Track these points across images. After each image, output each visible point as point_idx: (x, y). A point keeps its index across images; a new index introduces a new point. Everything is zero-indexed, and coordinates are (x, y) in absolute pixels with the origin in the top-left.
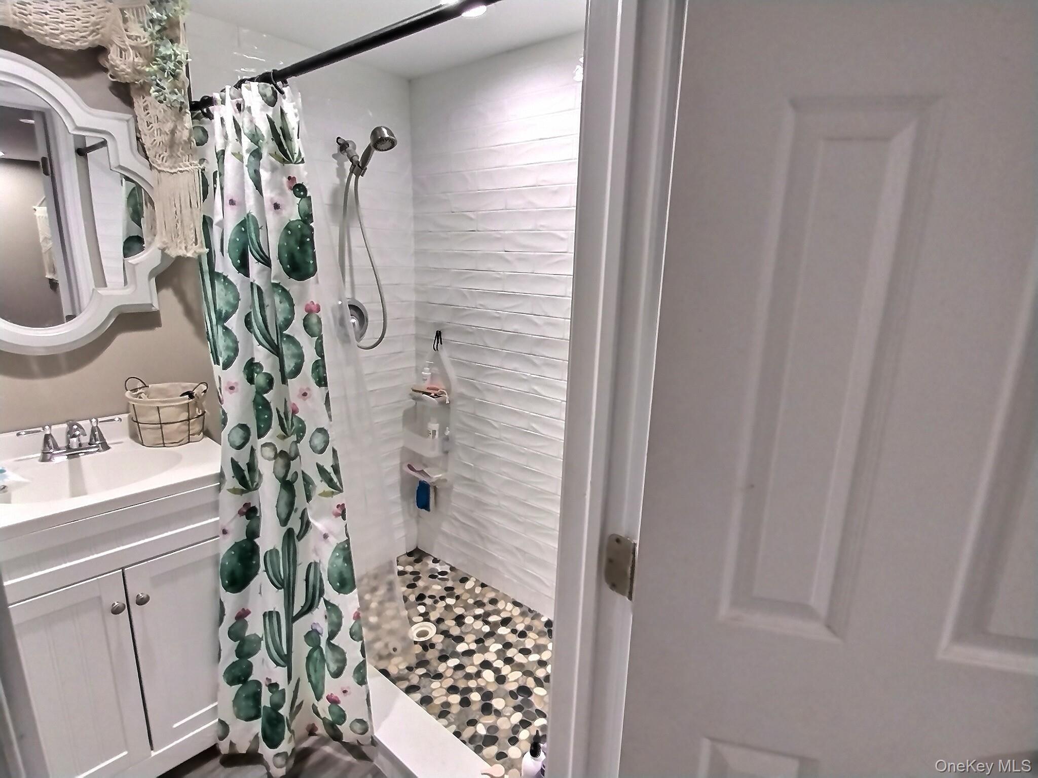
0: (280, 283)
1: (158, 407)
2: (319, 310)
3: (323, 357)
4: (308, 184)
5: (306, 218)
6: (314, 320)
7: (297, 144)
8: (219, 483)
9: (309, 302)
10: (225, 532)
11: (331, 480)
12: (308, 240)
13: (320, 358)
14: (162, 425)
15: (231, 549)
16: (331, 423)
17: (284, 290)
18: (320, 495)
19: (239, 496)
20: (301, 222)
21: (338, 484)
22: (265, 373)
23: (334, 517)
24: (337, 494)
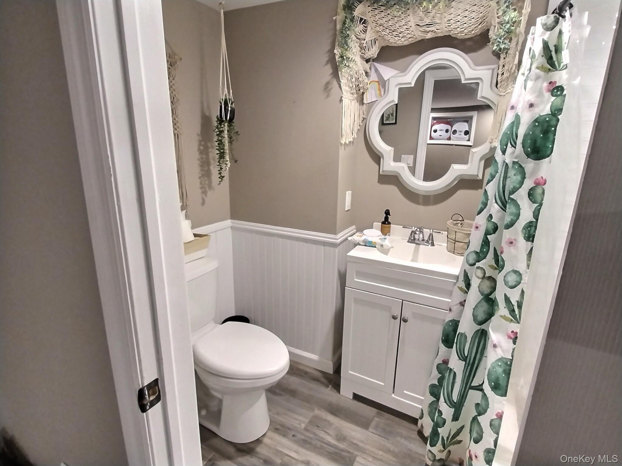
0: (518, 161)
1: (456, 231)
2: (545, 184)
3: (537, 220)
4: (566, 85)
5: (556, 112)
6: (539, 191)
7: (566, 57)
8: (456, 281)
9: (539, 177)
10: (450, 310)
11: (513, 311)
12: (553, 129)
13: (535, 220)
14: (456, 242)
15: (451, 321)
16: (528, 270)
17: (520, 166)
18: (501, 316)
19: (463, 293)
20: (551, 116)
21: (518, 316)
22: (493, 222)
23: (507, 337)
24: (515, 323)
